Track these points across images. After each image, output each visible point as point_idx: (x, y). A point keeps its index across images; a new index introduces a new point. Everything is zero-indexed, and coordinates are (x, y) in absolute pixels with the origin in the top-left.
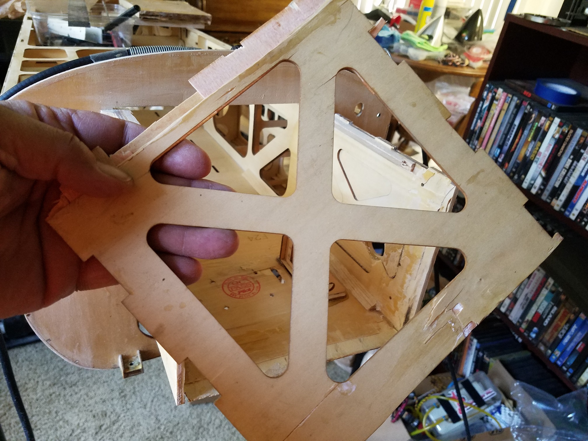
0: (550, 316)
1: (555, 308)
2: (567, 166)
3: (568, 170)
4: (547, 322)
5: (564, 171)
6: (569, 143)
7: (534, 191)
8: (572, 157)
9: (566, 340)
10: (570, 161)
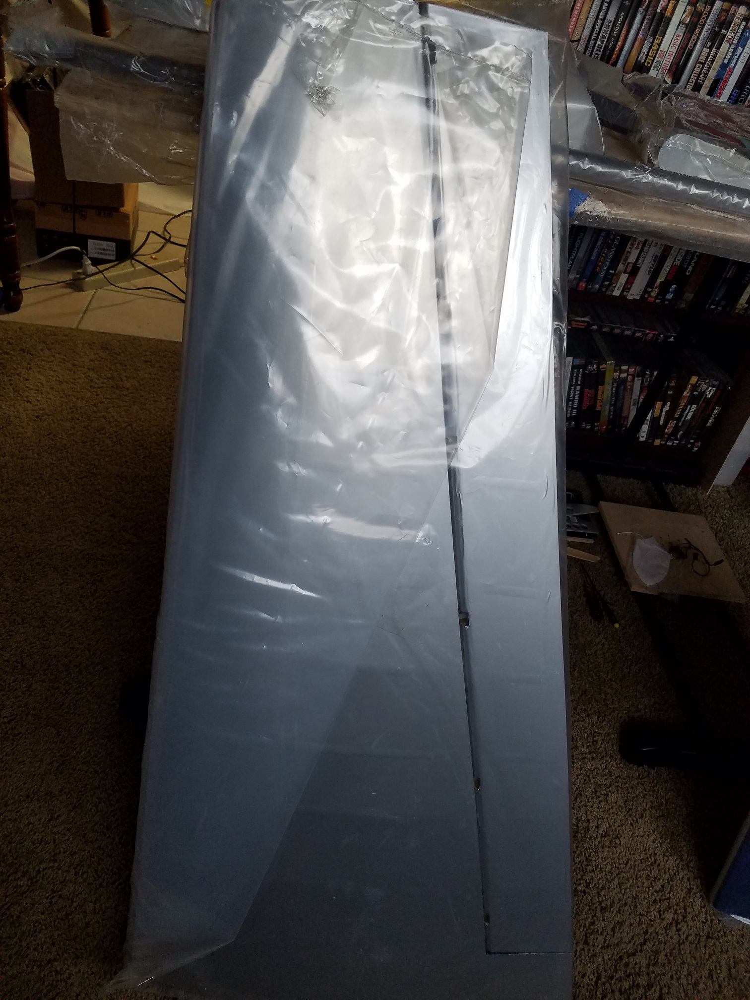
2: (703, 58)
3: (703, 64)
4: (690, 269)
5: (699, 67)
6: (703, 26)
8: (709, 44)
10: (706, 50)
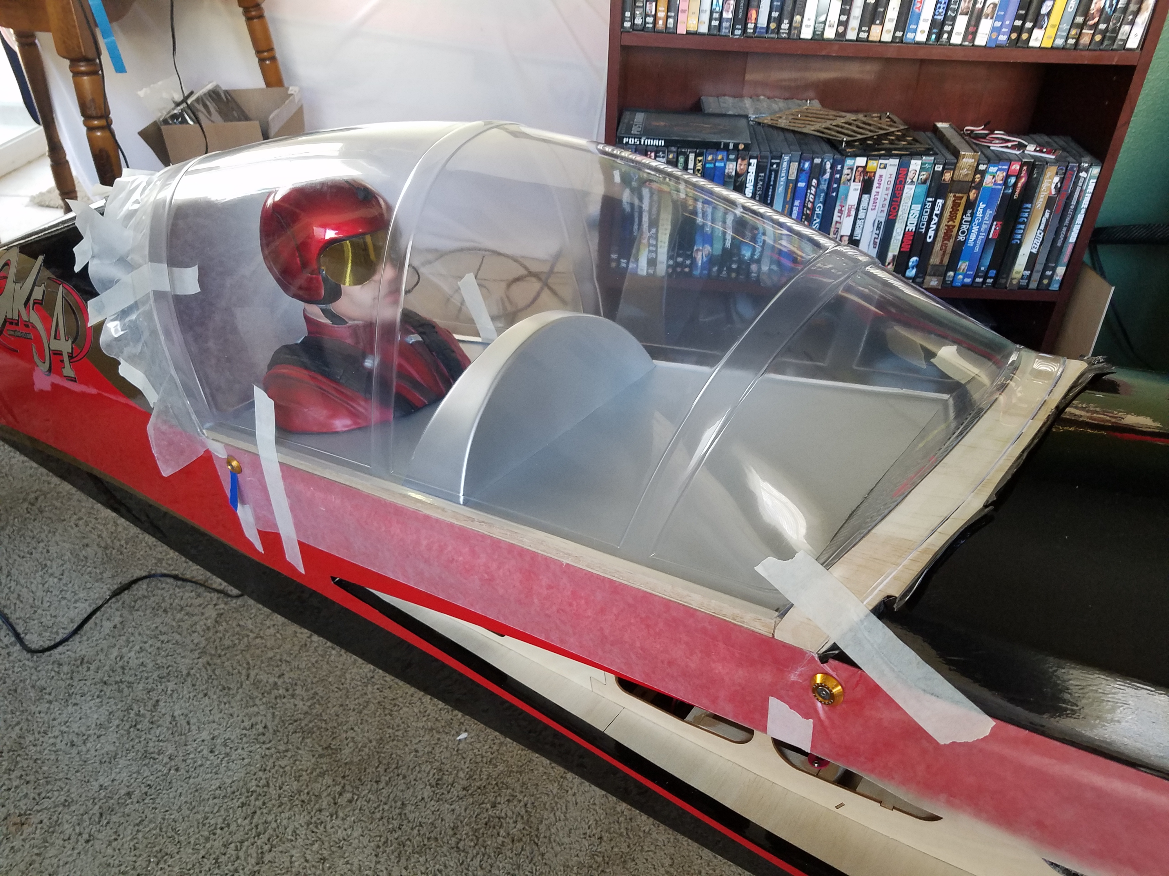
0: (935, 219)
1: (940, 202)
4: (931, 233)
7: (830, 34)
9: (973, 237)
